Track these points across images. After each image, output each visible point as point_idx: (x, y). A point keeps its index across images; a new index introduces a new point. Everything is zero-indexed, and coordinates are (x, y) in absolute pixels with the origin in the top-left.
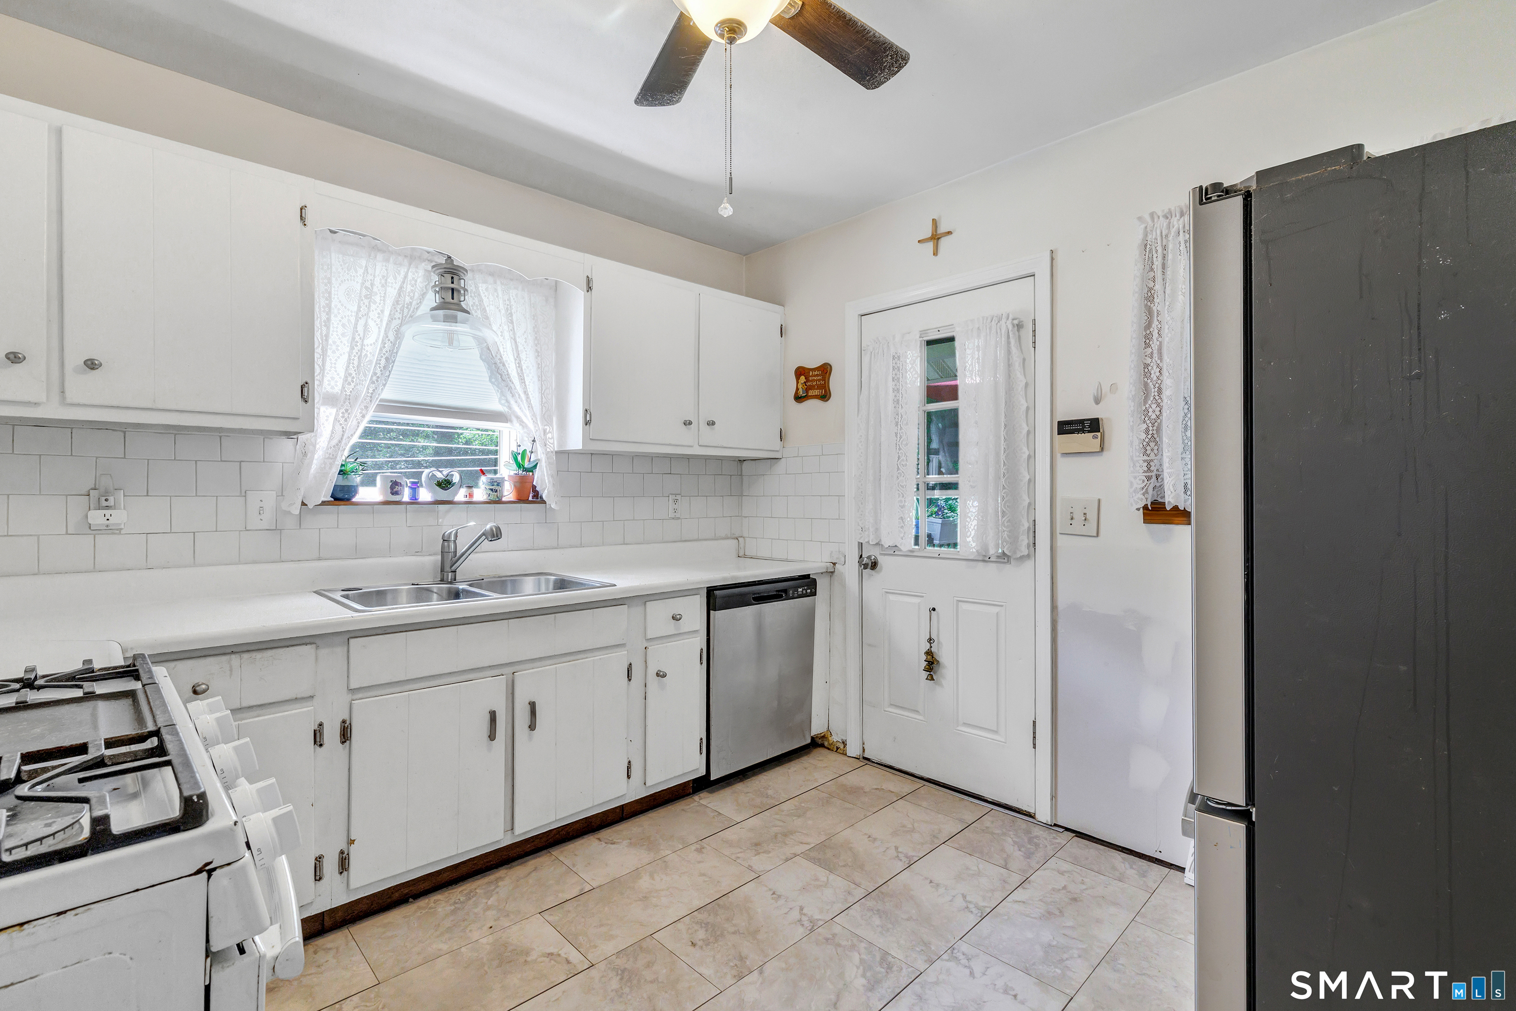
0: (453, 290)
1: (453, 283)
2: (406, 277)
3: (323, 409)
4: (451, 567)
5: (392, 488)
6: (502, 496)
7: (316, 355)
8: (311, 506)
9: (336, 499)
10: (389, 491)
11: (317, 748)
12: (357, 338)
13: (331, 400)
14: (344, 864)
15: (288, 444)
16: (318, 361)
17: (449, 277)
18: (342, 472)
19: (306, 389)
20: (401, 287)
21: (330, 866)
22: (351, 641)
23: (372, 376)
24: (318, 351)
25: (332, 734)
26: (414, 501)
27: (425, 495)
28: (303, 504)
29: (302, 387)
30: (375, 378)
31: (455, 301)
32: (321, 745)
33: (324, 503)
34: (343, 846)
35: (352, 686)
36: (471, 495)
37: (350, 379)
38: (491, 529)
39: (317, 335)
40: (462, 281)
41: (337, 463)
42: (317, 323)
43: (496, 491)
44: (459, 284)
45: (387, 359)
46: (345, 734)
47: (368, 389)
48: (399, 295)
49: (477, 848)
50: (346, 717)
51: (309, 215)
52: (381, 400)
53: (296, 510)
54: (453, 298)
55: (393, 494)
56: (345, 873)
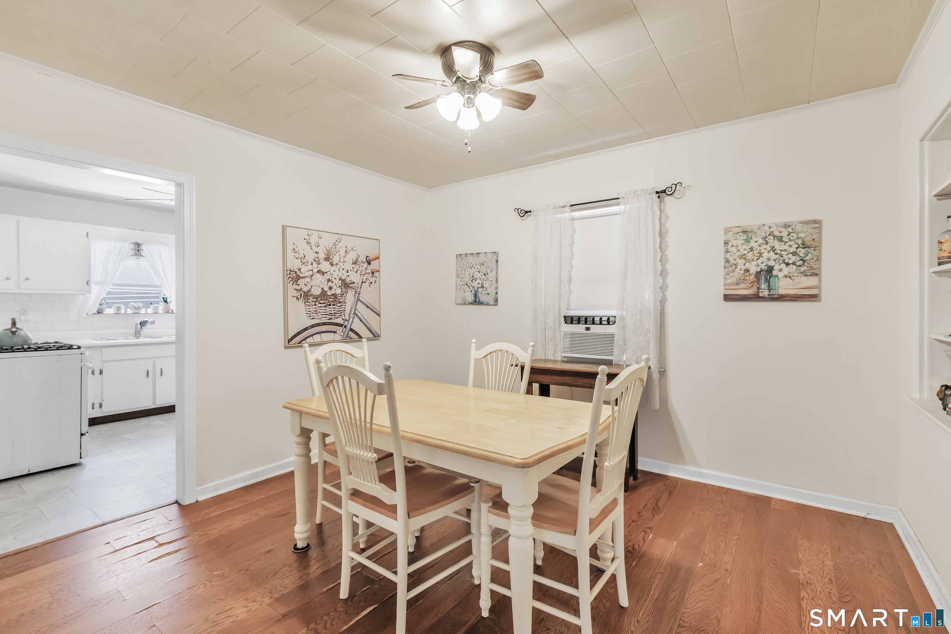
0: (138, 250)
1: (138, 248)
2: (122, 246)
3: (93, 286)
4: (139, 332)
5: (118, 309)
6: (159, 311)
7: (91, 271)
8: (90, 314)
9: (98, 312)
10: (117, 310)
11: (93, 375)
12: (105, 265)
13: (96, 283)
14: (101, 406)
15: (82, 296)
16: (92, 273)
17: (137, 246)
18: (100, 305)
19: (88, 283)
20: (120, 249)
21: (97, 406)
22: (103, 349)
23: (110, 276)
24: (92, 269)
25: (97, 372)
26: (126, 313)
27: (129, 311)
28: (87, 314)
29: (87, 282)
30: (111, 277)
31: (139, 253)
32: (94, 375)
33: (94, 314)
34: (100, 401)
35: (103, 360)
36: (147, 311)
37: (102, 277)
38: (151, 321)
39: (92, 265)
40: (142, 247)
41: (98, 301)
42: (92, 262)
43: (156, 310)
44: (141, 248)
45: (115, 271)
46: (101, 373)
47: (109, 280)
48: (120, 251)
49: (143, 407)
50: (101, 368)
51: (89, 235)
52: (114, 283)
53: (85, 315)
54: (138, 252)
55: (118, 311)
56: (101, 408)
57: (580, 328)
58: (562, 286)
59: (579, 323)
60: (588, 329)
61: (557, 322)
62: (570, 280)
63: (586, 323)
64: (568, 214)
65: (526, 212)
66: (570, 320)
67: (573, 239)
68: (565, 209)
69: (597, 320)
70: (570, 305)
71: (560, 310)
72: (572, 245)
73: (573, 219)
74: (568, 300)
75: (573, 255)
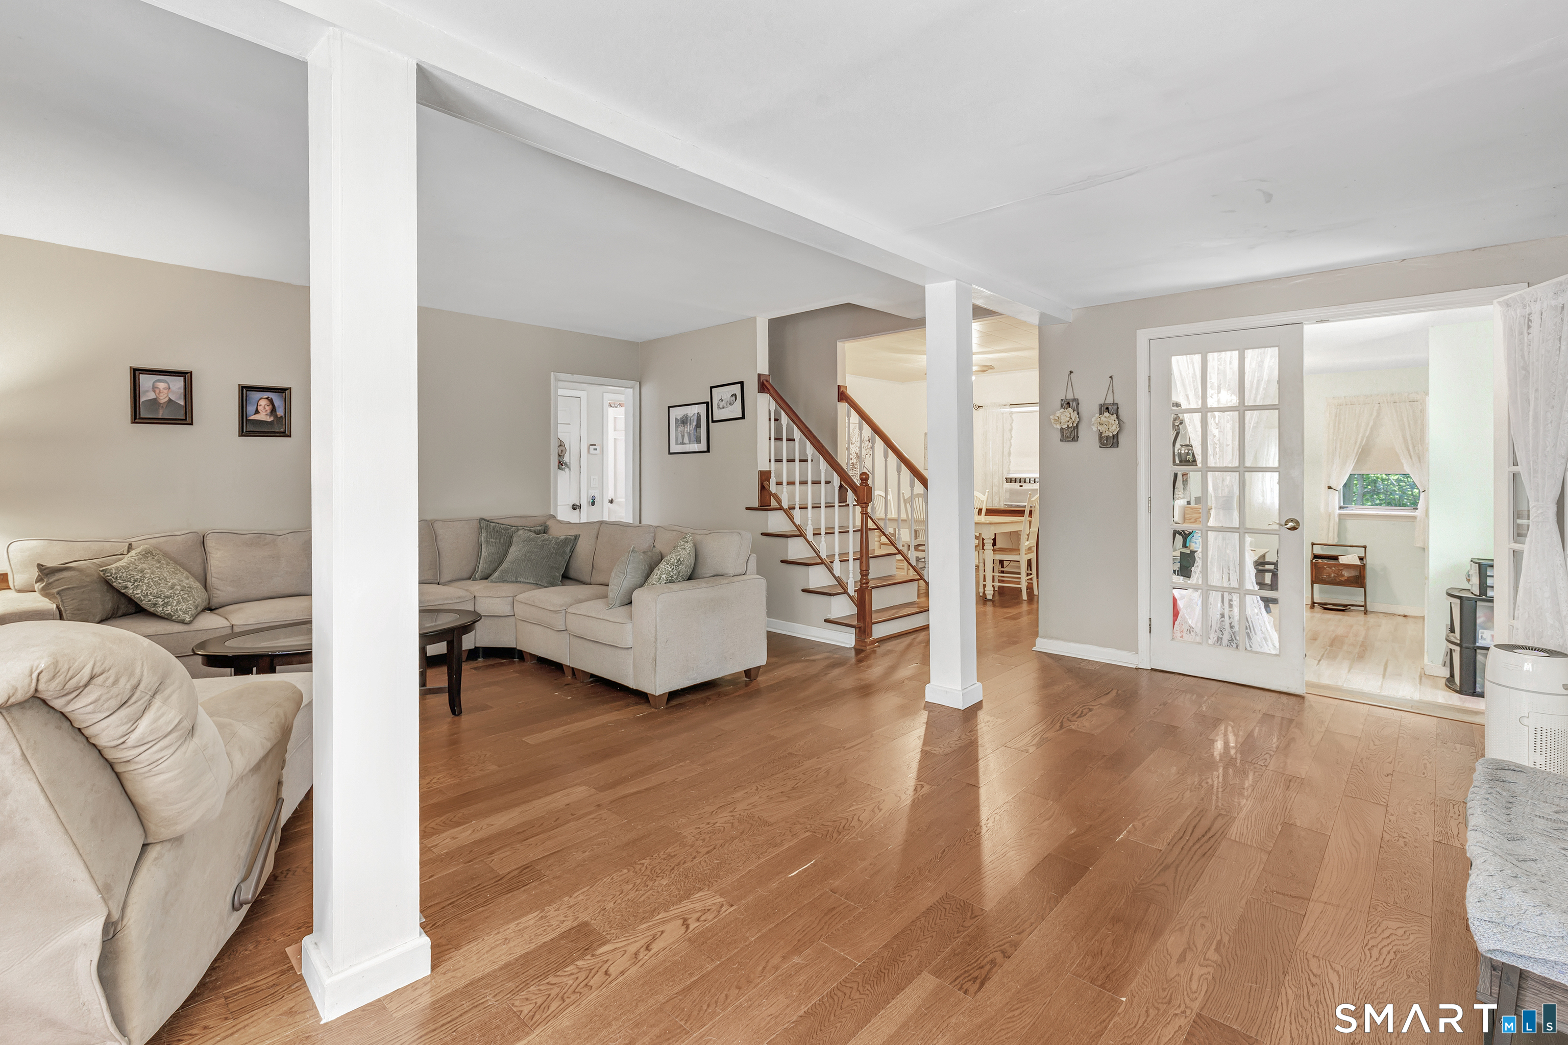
57: (1017, 485)
58: (1004, 458)
59: (1015, 482)
60: (1021, 486)
61: (1001, 482)
62: (1009, 454)
63: (1020, 482)
64: (1008, 410)
65: (979, 407)
66: (1010, 480)
67: (1012, 426)
68: (1006, 407)
69: (1027, 480)
70: (1009, 471)
71: (1003, 473)
72: (1011, 430)
73: (1012, 413)
74: (1009, 467)
75: (1012, 437)
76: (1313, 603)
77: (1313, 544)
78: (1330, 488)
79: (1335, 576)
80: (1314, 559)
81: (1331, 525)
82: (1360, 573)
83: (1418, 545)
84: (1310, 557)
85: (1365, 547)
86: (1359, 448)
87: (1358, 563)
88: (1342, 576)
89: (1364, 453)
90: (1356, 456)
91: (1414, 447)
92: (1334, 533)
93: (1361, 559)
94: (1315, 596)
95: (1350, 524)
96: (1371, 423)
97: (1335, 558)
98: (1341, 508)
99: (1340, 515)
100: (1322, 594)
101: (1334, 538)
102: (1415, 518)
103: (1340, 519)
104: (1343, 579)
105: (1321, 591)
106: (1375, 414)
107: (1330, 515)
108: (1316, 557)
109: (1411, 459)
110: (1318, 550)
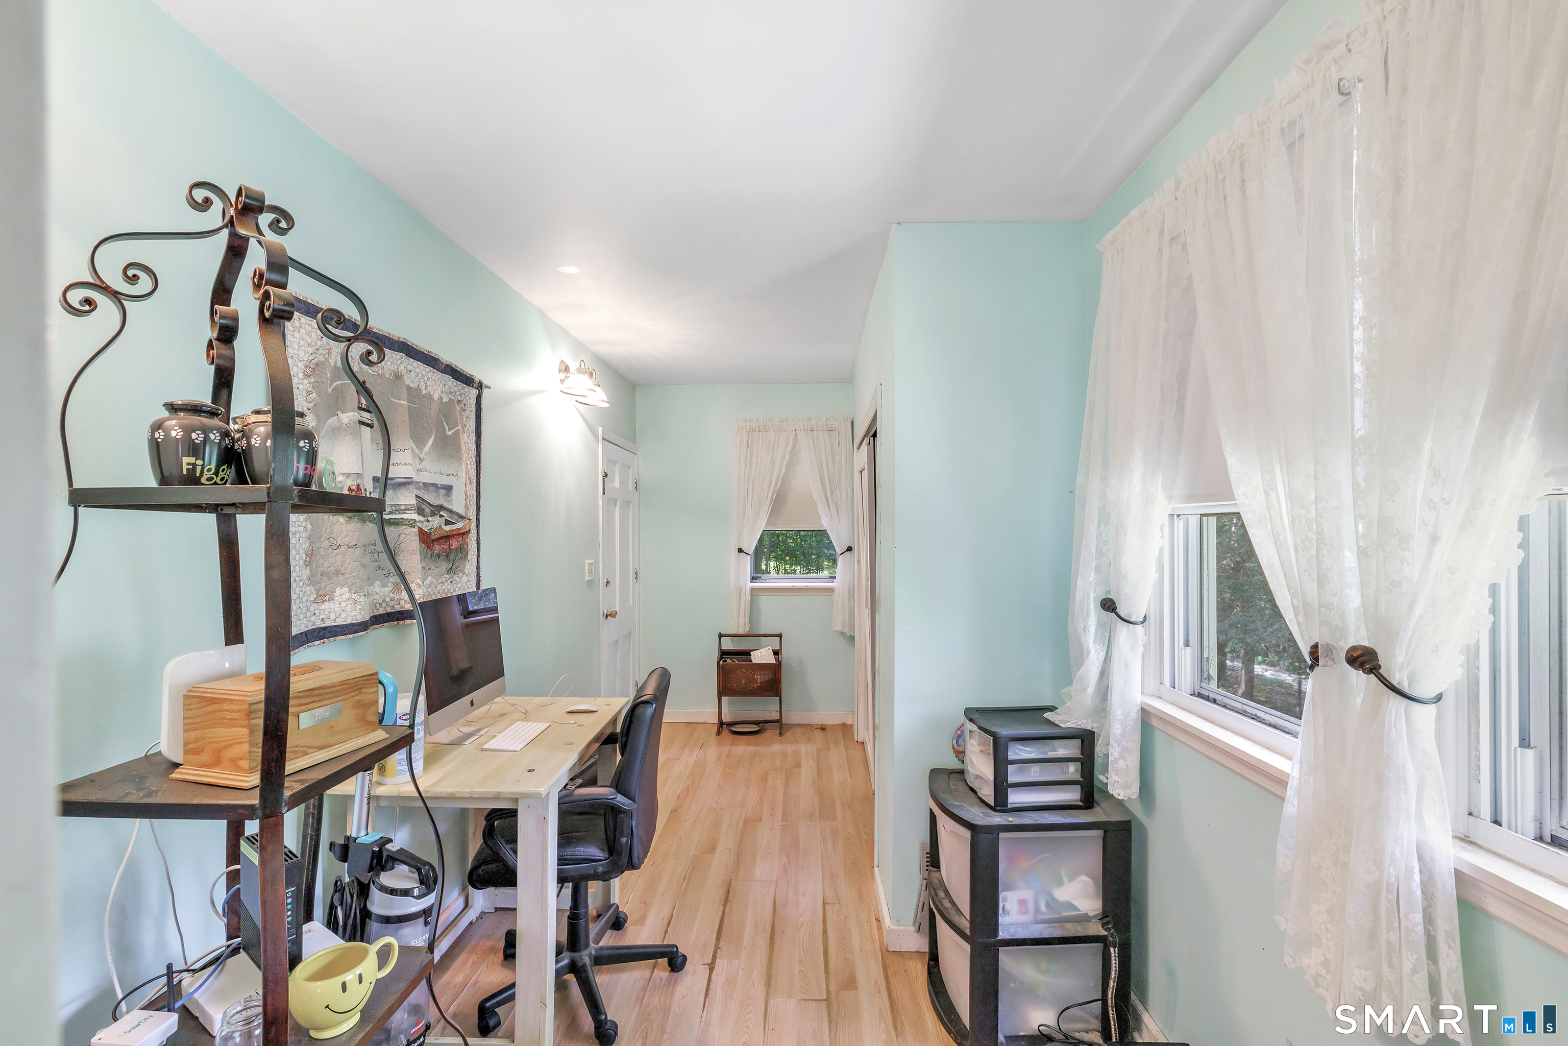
76: (721, 724)
77: (721, 636)
78: (740, 550)
79: (746, 683)
80: (721, 658)
81: (742, 606)
82: (775, 676)
83: (836, 629)
84: (716, 655)
85: (780, 636)
86: (773, 493)
87: (772, 660)
88: (754, 680)
89: (778, 502)
90: (770, 504)
91: (832, 494)
92: (745, 617)
93: (776, 653)
94: (724, 710)
95: (764, 601)
96: (787, 458)
97: (747, 653)
98: (753, 579)
99: (752, 589)
100: (730, 709)
101: (745, 624)
102: (831, 590)
103: (752, 595)
104: (755, 686)
105: (730, 703)
106: (791, 445)
107: (740, 591)
108: (724, 654)
109: (830, 511)
110: (727, 645)
